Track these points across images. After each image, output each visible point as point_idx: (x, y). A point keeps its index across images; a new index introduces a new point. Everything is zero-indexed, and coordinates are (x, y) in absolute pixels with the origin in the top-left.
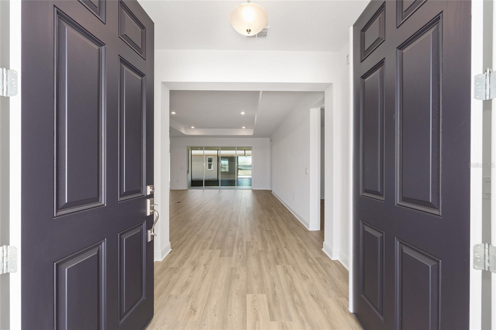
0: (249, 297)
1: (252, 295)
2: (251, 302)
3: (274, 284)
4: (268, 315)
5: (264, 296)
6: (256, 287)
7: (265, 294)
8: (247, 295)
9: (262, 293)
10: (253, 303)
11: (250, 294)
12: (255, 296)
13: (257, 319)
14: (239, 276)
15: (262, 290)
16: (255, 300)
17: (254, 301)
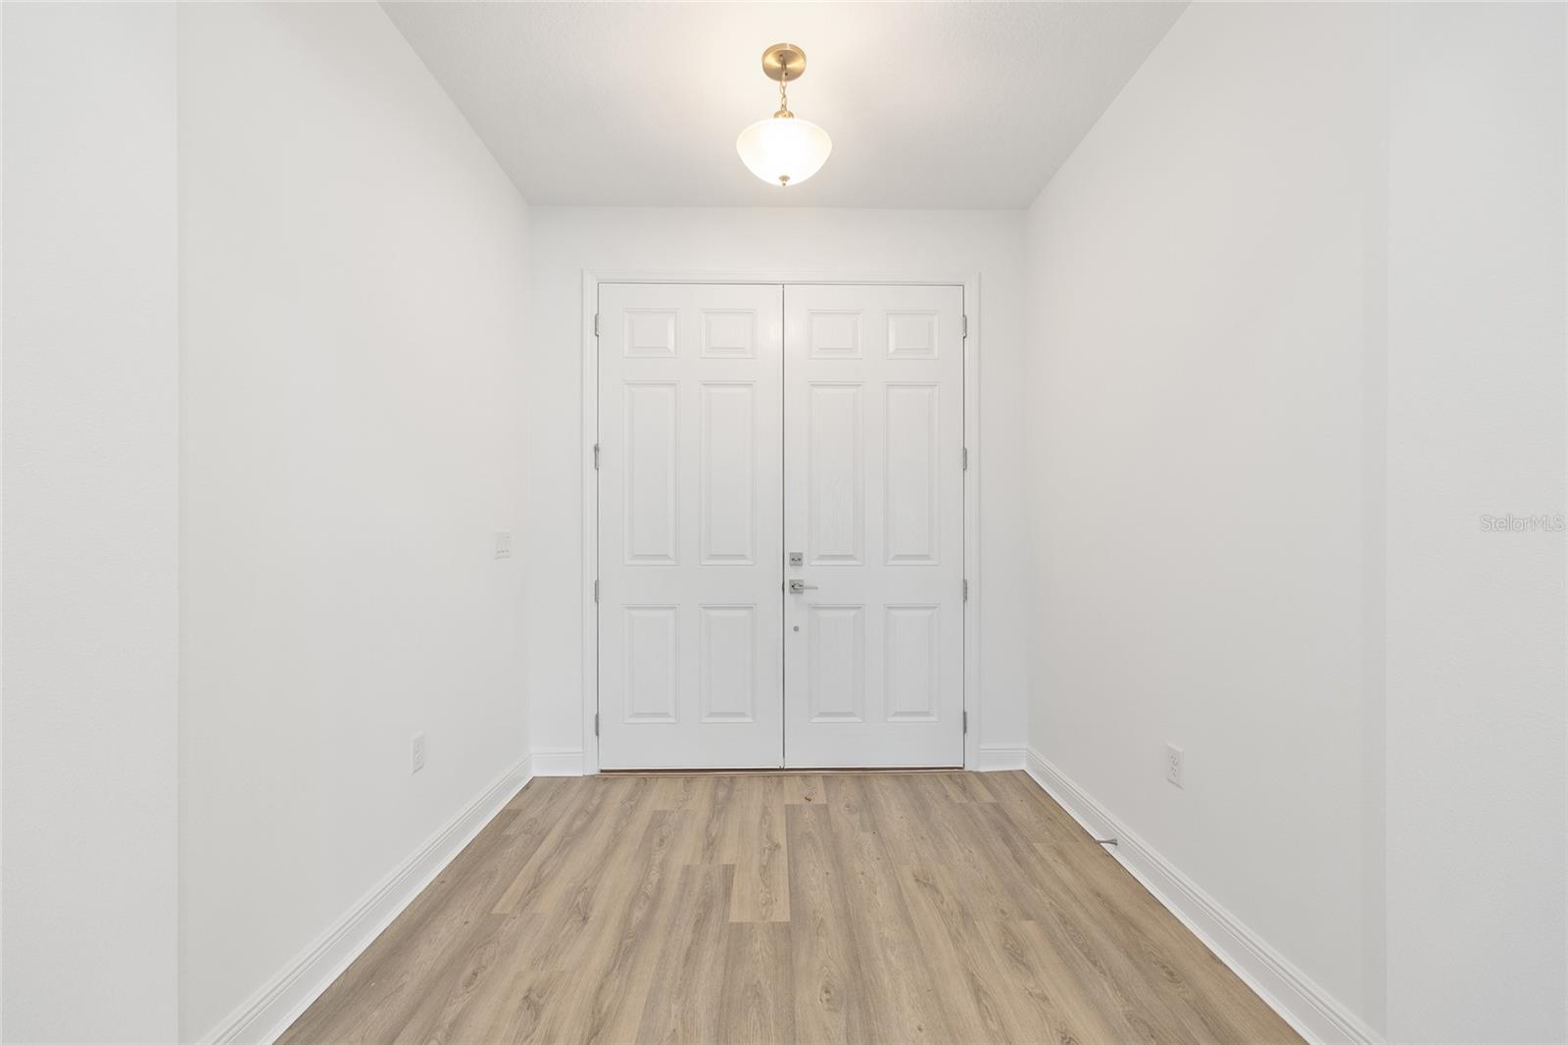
0: (782, 914)
1: (773, 920)
2: (776, 900)
3: (687, 958)
4: (736, 874)
5: (735, 916)
6: (757, 946)
7: (732, 924)
8: (789, 920)
9: (740, 925)
10: (771, 898)
11: (780, 923)
12: (764, 918)
13: (765, 867)
14: (825, 996)
15: (739, 935)
16: (764, 905)
17: (769, 903)
